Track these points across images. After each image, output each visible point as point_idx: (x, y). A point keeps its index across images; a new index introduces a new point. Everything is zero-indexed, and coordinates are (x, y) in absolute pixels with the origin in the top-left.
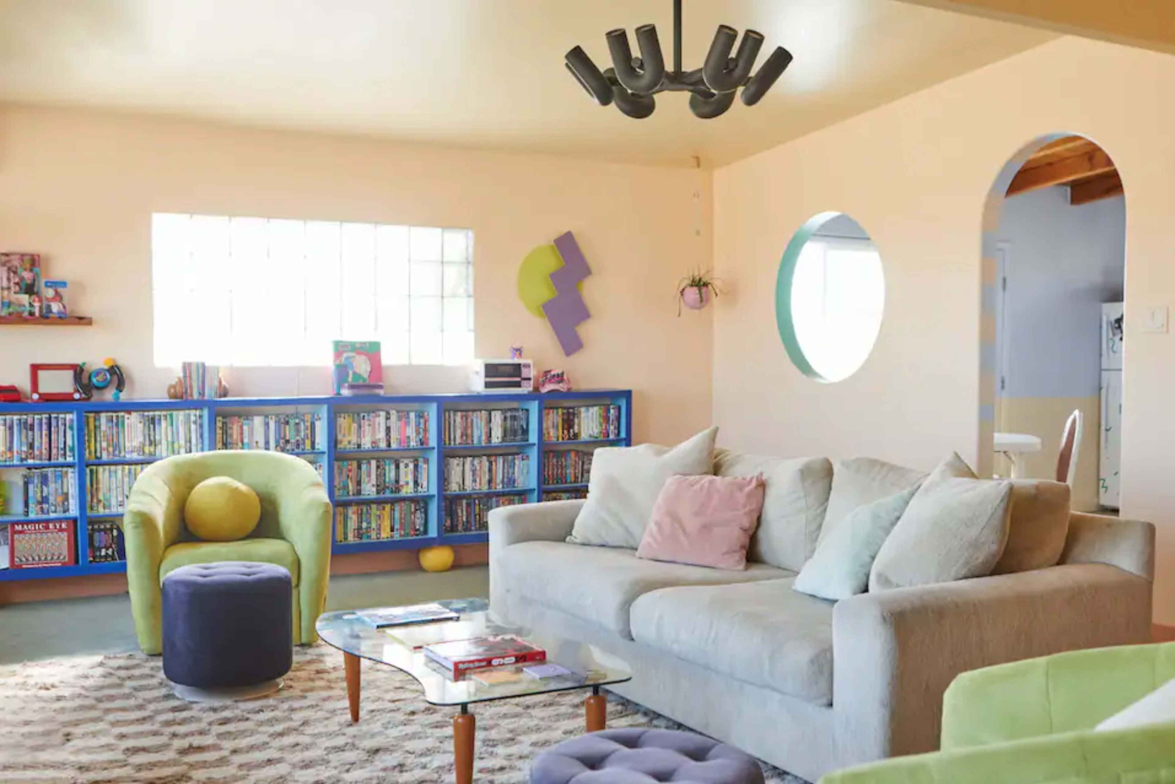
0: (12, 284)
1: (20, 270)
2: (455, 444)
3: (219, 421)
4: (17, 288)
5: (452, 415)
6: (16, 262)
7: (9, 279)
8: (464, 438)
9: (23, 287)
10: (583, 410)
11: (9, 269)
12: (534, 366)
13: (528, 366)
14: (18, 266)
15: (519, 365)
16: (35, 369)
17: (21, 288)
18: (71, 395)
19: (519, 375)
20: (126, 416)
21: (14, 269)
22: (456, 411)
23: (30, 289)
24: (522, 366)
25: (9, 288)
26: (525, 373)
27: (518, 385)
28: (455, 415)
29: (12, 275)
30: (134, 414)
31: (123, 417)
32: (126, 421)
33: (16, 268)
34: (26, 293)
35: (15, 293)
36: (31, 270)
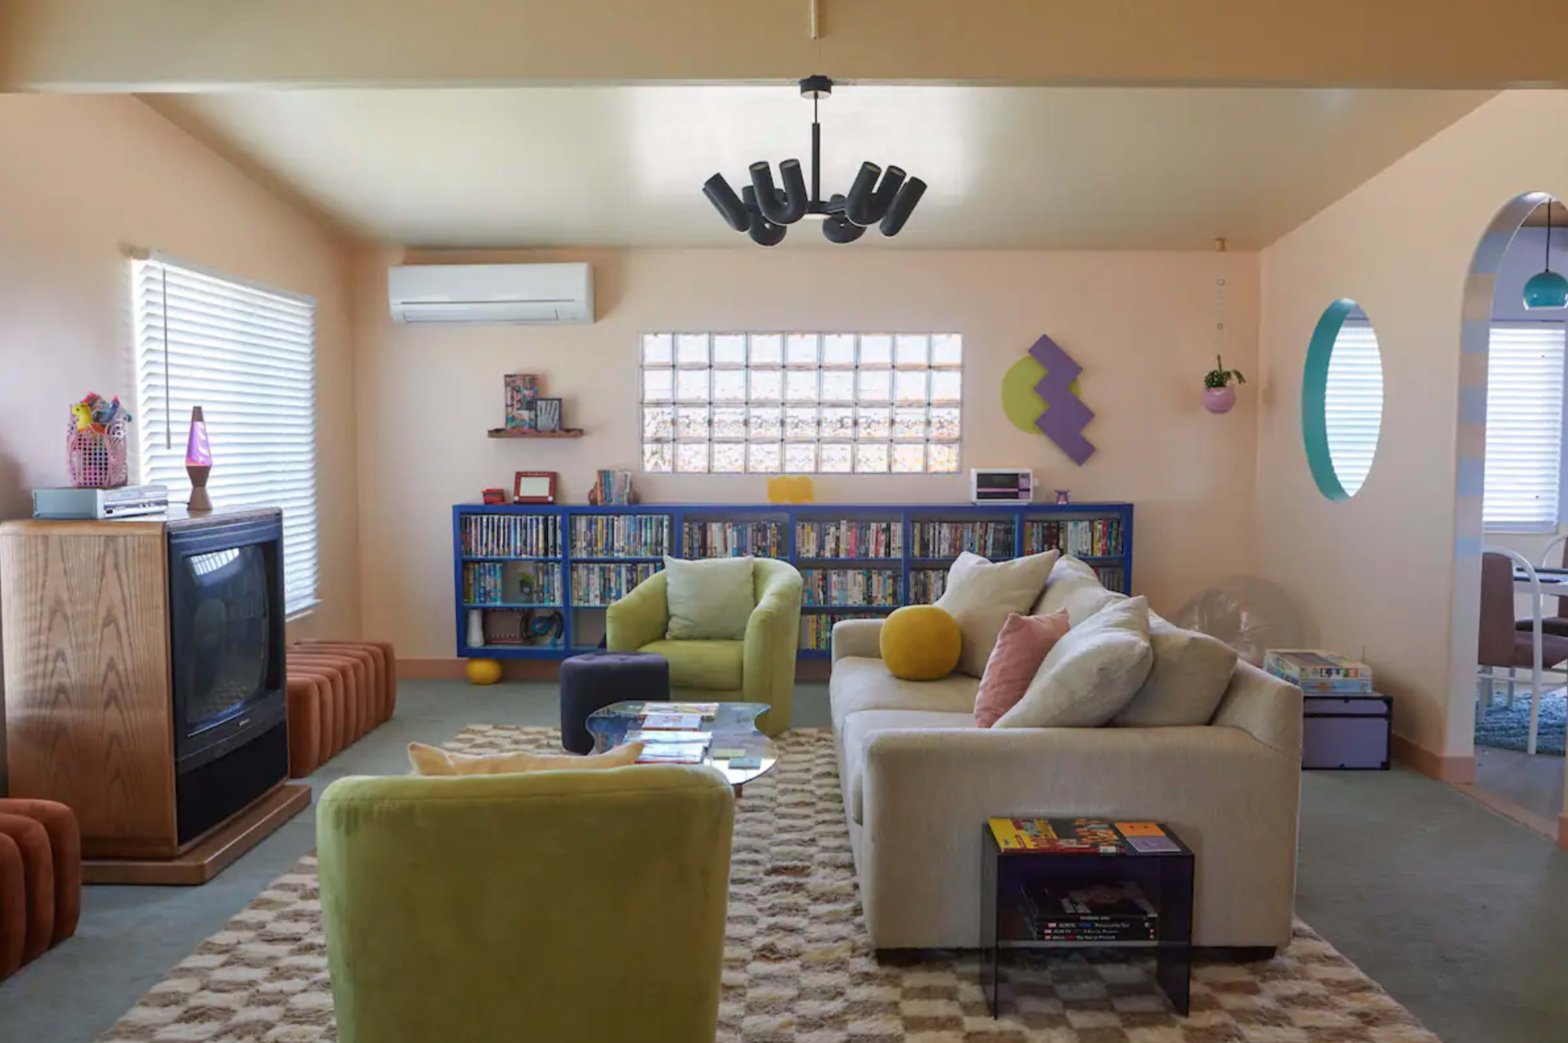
0: (515, 402)
1: (522, 389)
2: (939, 556)
3: (686, 526)
4: (519, 405)
5: (937, 527)
6: (519, 383)
7: (512, 398)
8: (952, 550)
9: (525, 403)
10: (1070, 525)
11: (513, 389)
12: (1034, 477)
13: (1026, 476)
14: (521, 385)
15: (1016, 475)
16: (519, 476)
17: (522, 405)
18: (546, 497)
19: (1017, 486)
20: (616, 518)
21: (517, 388)
22: (941, 522)
23: (531, 405)
24: (1019, 477)
25: (512, 406)
26: (1022, 482)
27: (1015, 496)
28: (940, 526)
29: (515, 393)
30: (622, 517)
31: (613, 520)
32: (616, 523)
33: (520, 388)
34: (527, 409)
35: (518, 409)
36: (531, 389)
